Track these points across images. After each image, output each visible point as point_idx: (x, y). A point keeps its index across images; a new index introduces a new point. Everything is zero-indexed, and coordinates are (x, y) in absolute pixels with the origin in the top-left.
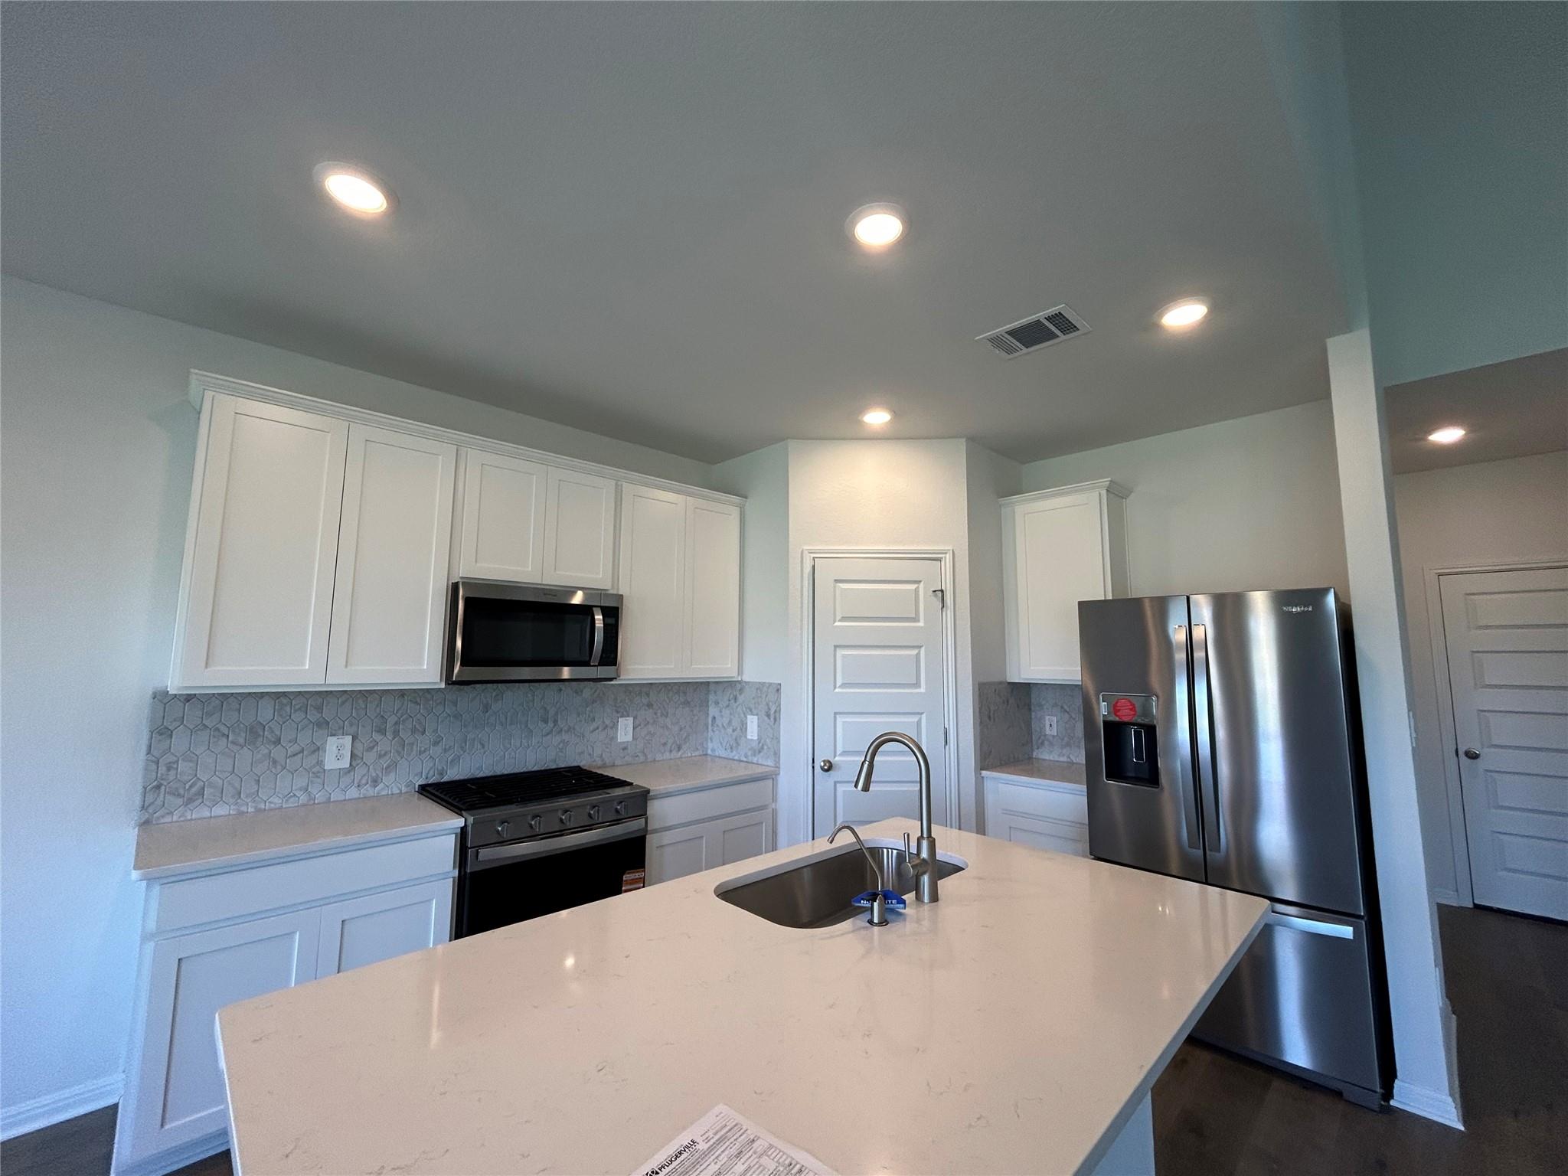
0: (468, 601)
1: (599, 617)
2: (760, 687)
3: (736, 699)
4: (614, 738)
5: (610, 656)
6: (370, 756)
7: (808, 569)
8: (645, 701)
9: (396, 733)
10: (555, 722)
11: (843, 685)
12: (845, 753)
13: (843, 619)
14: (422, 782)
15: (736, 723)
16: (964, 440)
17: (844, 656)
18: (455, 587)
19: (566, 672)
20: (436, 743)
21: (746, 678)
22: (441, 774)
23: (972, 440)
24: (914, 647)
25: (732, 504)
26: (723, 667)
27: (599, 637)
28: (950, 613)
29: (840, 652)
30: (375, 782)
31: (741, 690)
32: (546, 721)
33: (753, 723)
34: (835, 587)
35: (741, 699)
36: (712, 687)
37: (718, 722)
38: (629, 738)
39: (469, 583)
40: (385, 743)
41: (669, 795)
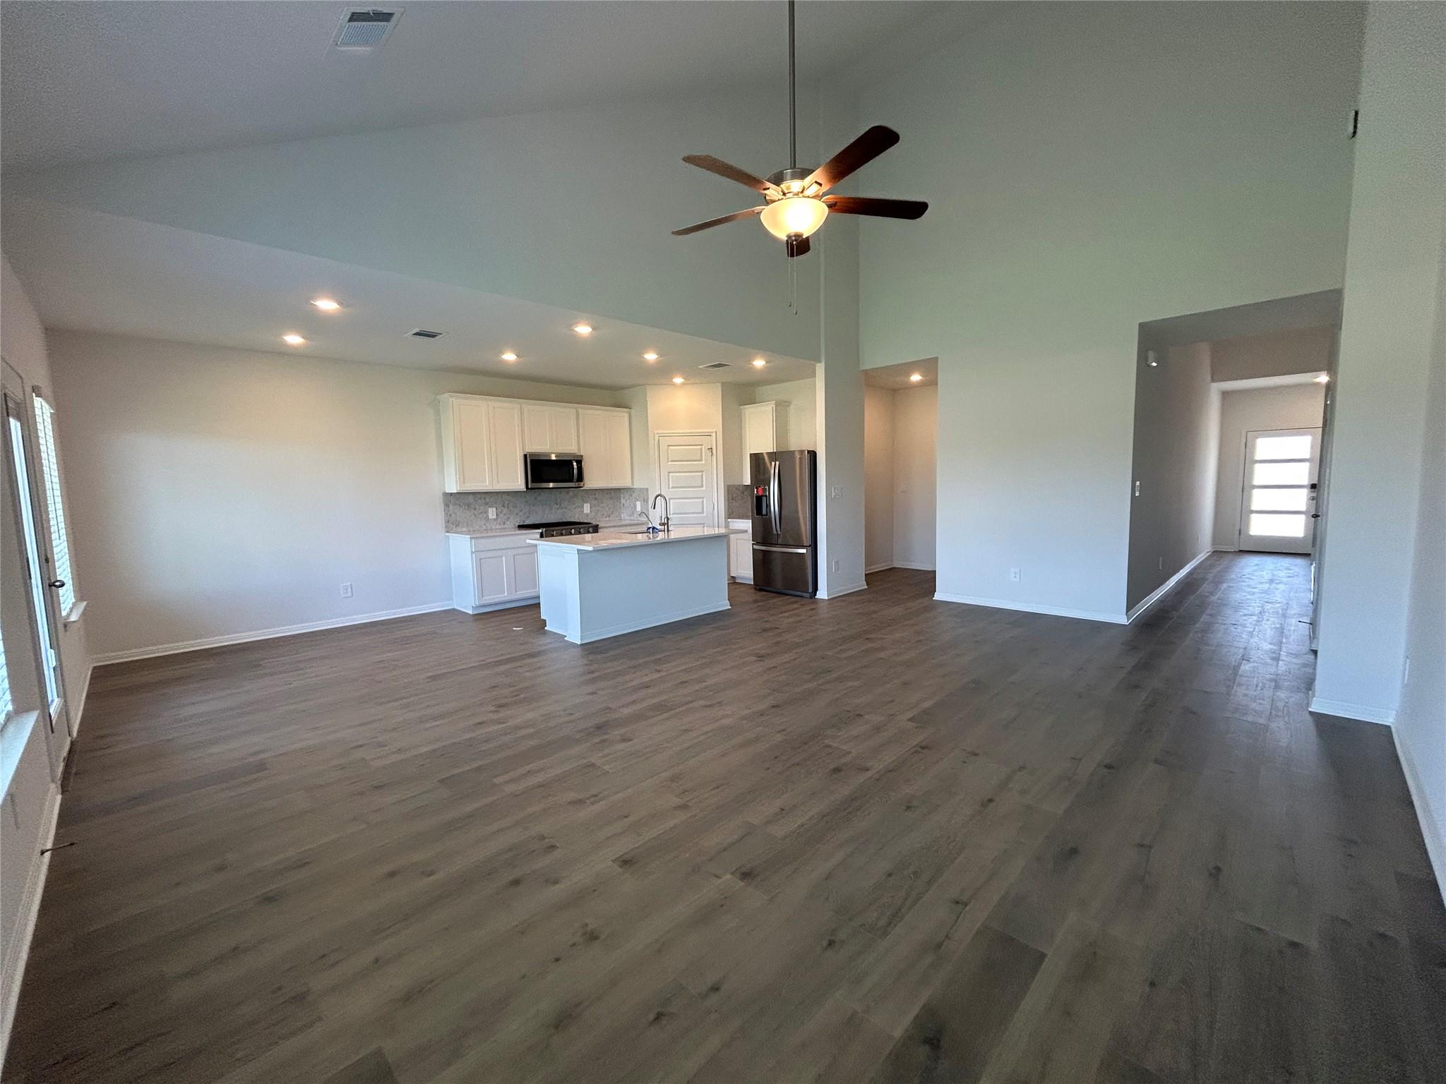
0: (531, 461)
1: (575, 464)
2: (641, 490)
3: (631, 495)
4: (583, 511)
5: (580, 478)
6: (501, 515)
7: (656, 442)
8: (594, 497)
9: (508, 507)
10: (560, 505)
11: (673, 488)
12: (674, 514)
13: (672, 461)
14: (518, 524)
15: (632, 505)
16: (720, 384)
17: (672, 476)
18: (525, 456)
19: (551, 485)
20: (521, 511)
21: (635, 487)
22: (524, 522)
23: (723, 384)
24: (700, 472)
25: (624, 412)
26: (627, 483)
27: (575, 471)
28: (714, 457)
29: (671, 474)
30: (504, 524)
31: (633, 492)
32: (557, 504)
33: (638, 504)
34: (668, 449)
35: (634, 495)
36: (622, 491)
37: (625, 505)
38: (589, 511)
39: (532, 454)
40: (505, 511)
41: (605, 527)
